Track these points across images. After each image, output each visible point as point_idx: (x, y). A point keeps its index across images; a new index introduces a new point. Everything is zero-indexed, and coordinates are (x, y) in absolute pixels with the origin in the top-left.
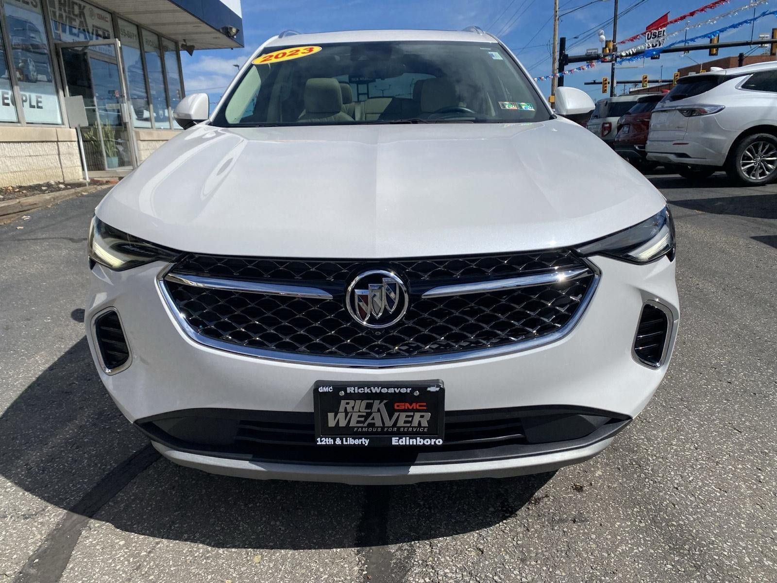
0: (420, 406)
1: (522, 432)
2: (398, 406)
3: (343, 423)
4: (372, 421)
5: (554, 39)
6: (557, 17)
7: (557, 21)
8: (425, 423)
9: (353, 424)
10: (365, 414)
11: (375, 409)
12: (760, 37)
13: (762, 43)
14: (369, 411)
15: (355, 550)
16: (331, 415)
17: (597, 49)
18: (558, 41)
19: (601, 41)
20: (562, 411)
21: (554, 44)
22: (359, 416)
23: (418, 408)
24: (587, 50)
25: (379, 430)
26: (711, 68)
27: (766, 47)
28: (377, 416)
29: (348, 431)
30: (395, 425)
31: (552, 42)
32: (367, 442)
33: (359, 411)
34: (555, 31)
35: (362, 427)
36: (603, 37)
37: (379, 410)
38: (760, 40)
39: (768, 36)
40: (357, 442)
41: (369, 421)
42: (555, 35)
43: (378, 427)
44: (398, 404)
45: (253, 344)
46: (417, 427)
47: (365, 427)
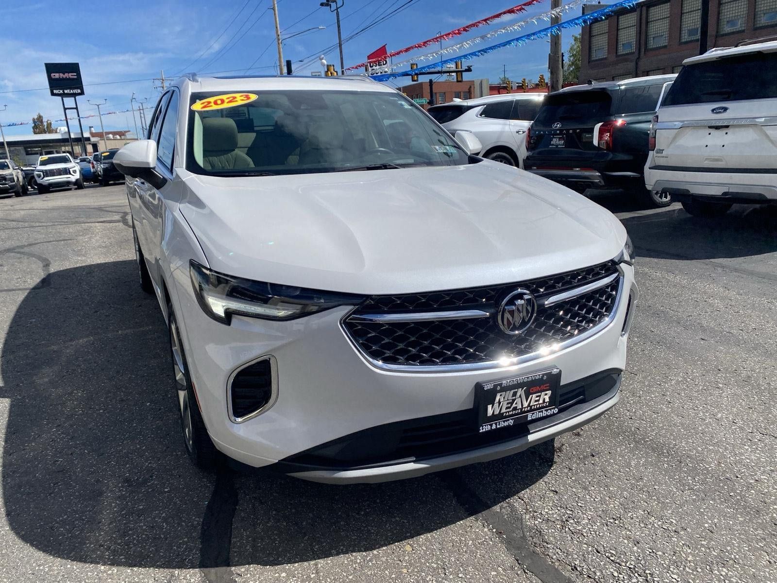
0: (545, 387)
1: (584, 395)
2: (532, 390)
3: (497, 412)
4: (516, 405)
5: (280, 61)
6: (280, 41)
7: (281, 46)
8: (547, 400)
9: (504, 410)
10: (511, 401)
11: (518, 394)
12: (447, 67)
13: (449, 72)
14: (514, 398)
15: (473, 518)
16: (490, 407)
17: (320, 72)
18: (284, 64)
19: (323, 64)
20: (605, 374)
21: (280, 66)
22: (508, 404)
23: (544, 388)
24: (312, 73)
25: (519, 411)
26: (454, 99)
27: (453, 75)
28: (518, 400)
29: (500, 417)
30: (529, 405)
31: (278, 64)
32: (512, 422)
33: (508, 400)
34: (279, 53)
35: (508, 412)
36: (324, 61)
37: (520, 396)
38: (448, 70)
39: (453, 66)
40: (506, 424)
41: (514, 405)
42: (280, 57)
43: (518, 409)
44: (532, 389)
45: (423, 362)
46: (542, 403)
47: (511, 411)
